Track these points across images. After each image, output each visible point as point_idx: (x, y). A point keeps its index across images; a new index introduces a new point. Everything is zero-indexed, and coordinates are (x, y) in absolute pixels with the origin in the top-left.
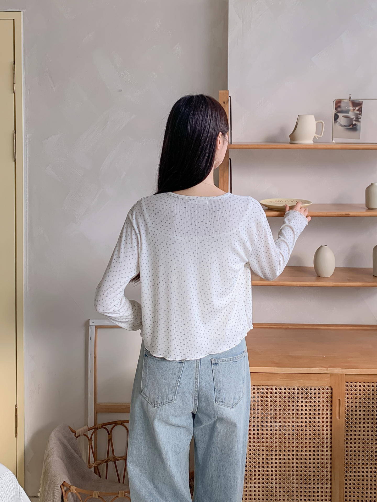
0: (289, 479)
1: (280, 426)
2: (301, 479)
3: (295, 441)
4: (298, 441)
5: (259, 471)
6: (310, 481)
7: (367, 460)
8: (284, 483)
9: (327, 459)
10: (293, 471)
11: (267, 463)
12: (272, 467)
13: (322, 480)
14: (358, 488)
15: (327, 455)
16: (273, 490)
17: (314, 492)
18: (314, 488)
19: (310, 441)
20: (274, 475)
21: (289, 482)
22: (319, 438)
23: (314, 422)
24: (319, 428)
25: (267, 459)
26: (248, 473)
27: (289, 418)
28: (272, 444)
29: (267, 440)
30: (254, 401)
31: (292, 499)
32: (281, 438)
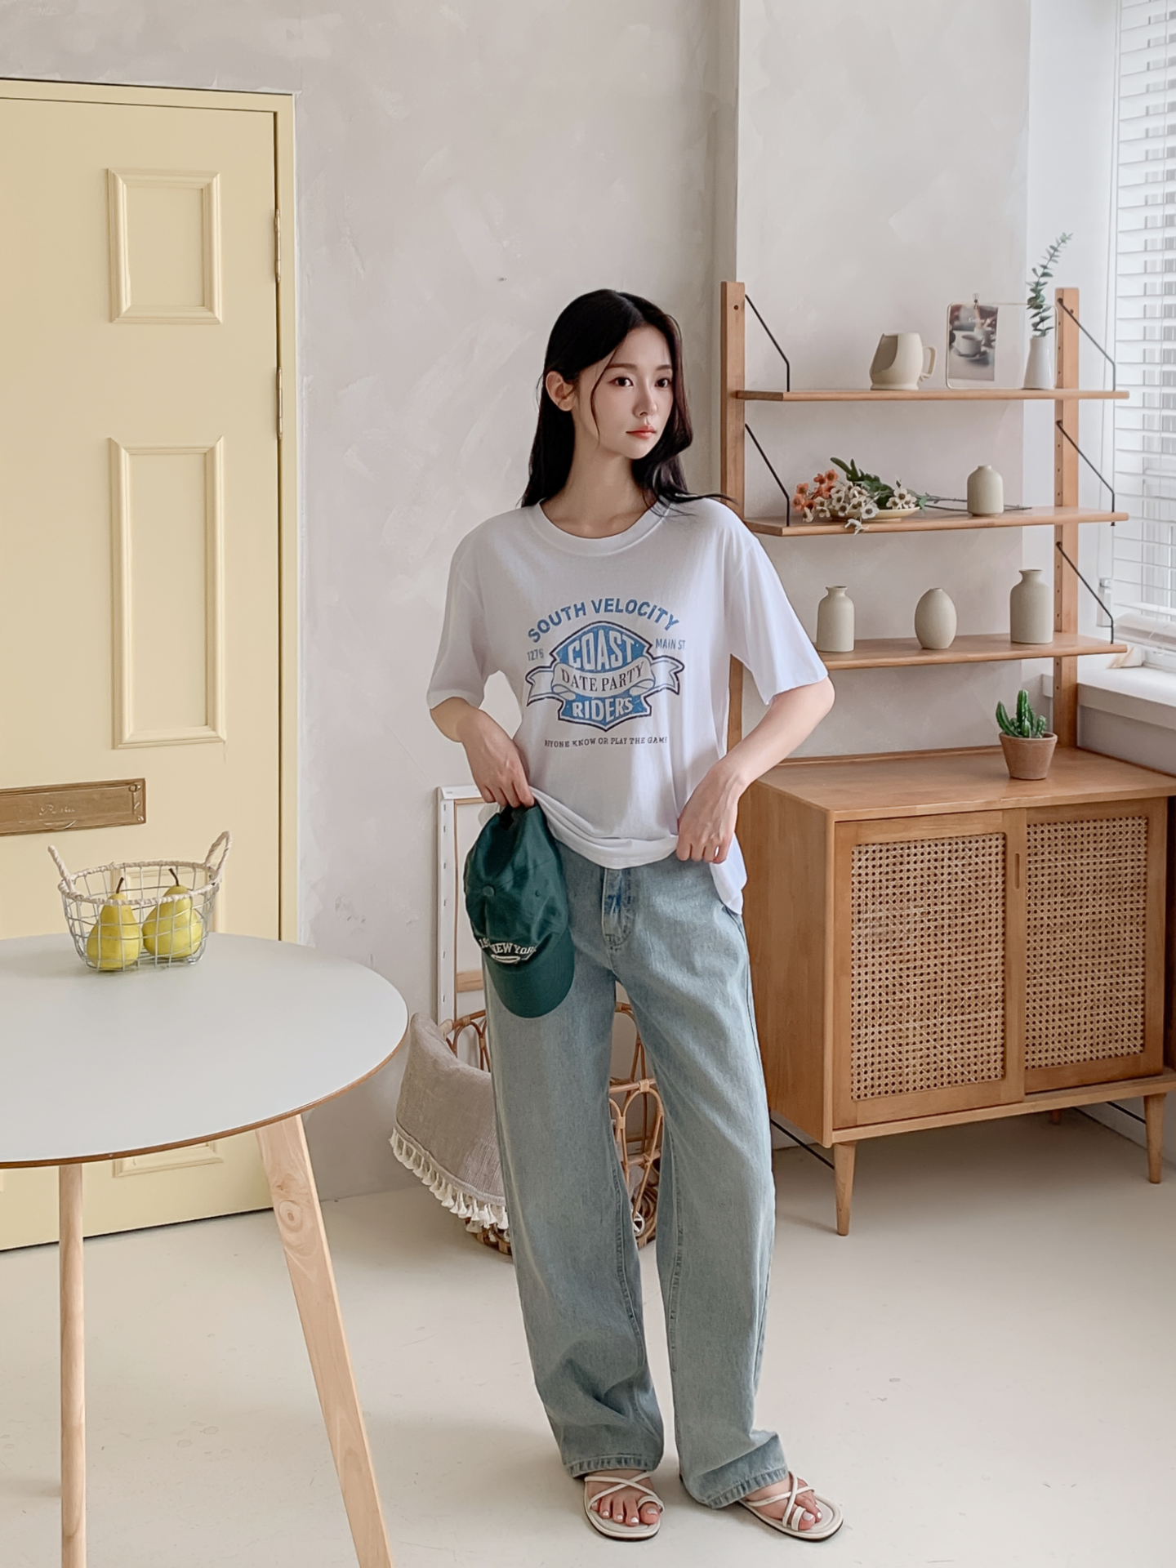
0: (935, 1010)
1: (922, 914)
2: (956, 1007)
3: (946, 938)
4: (950, 937)
5: (887, 1001)
6: (970, 1009)
7: (1055, 961)
8: (928, 1019)
10: (942, 994)
11: (901, 984)
12: (908, 991)
13: (990, 1003)
14: (1041, 1015)
15: (996, 957)
16: (910, 1033)
17: (976, 1027)
18: (976, 1019)
19: (970, 935)
20: (912, 1006)
21: (936, 1014)
22: (983, 929)
23: (977, 900)
24: (984, 910)
25: (901, 977)
26: (869, 1008)
27: (936, 897)
28: (909, 950)
29: (902, 943)
30: (880, 873)
31: (942, 1046)
32: (922, 936)
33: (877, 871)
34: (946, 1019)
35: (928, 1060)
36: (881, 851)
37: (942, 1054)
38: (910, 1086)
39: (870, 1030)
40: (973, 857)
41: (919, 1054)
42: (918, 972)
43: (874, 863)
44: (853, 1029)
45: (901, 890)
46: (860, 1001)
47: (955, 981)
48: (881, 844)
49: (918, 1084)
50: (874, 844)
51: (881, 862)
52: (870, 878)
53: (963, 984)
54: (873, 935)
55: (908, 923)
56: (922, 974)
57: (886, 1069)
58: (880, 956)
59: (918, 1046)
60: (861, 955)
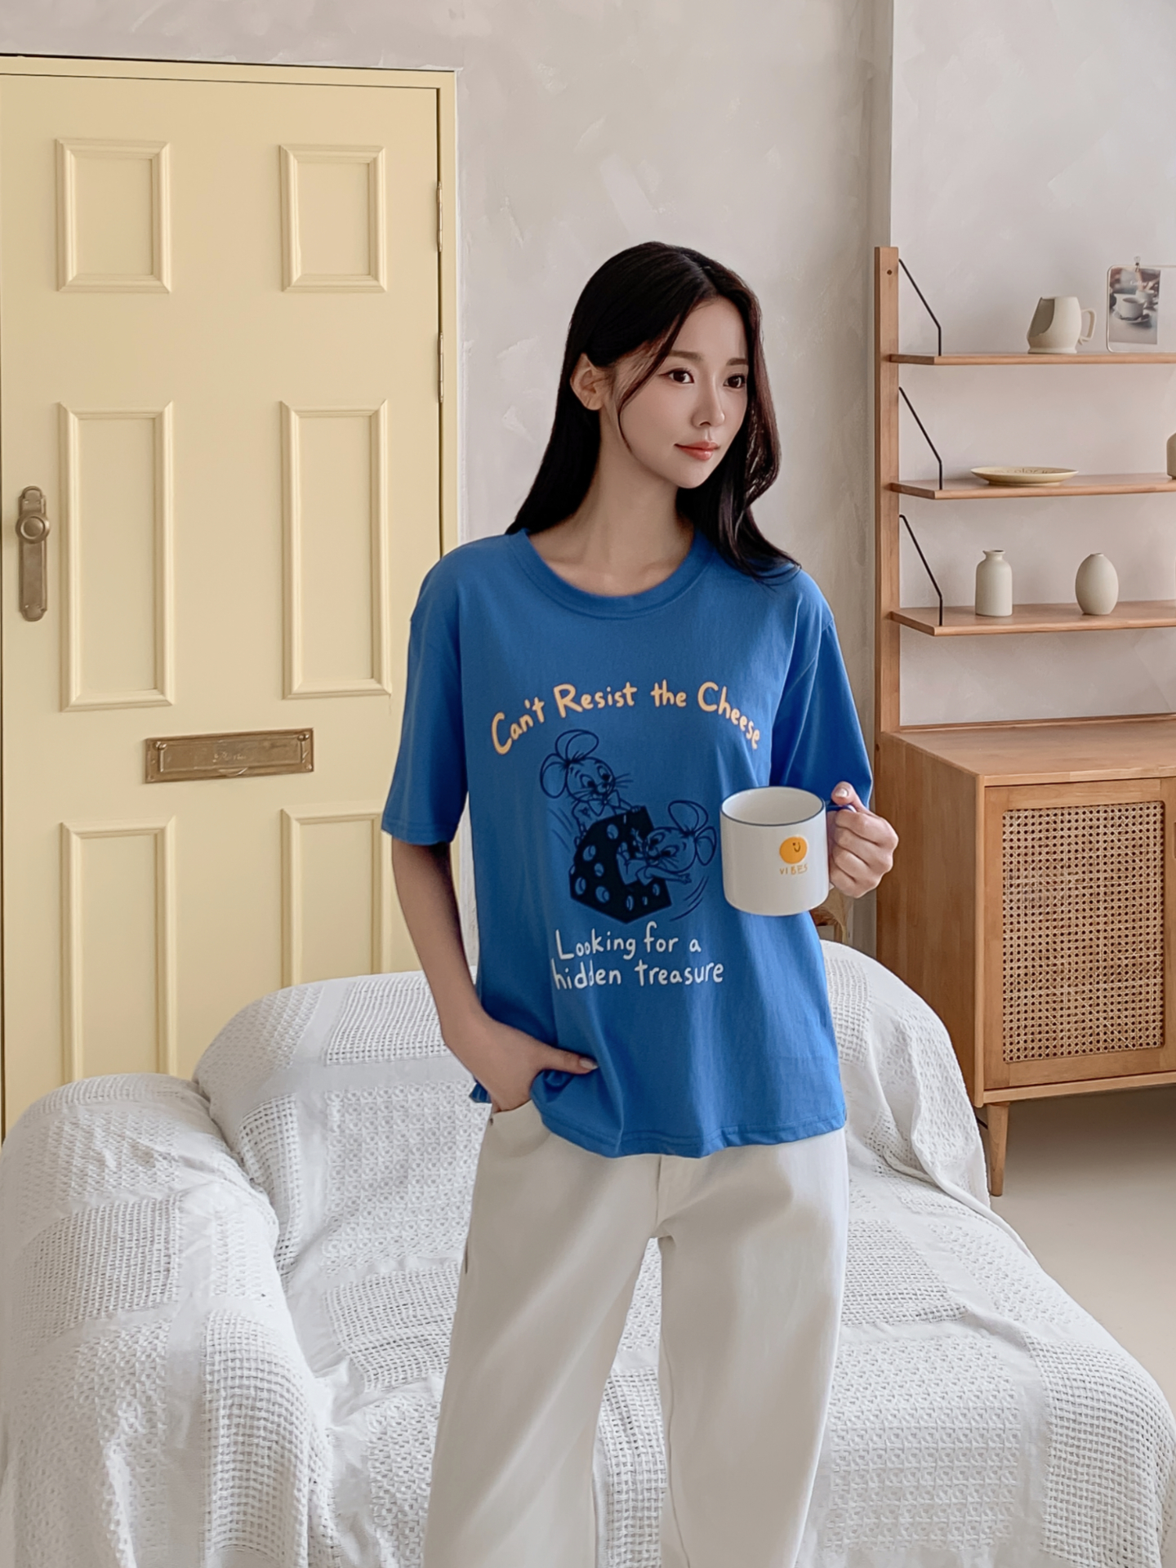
0: (1091, 976)
1: (1077, 881)
2: (1112, 974)
3: (1102, 905)
4: (1106, 905)
5: (1041, 966)
6: (1127, 976)
8: (1083, 985)
9: (1155, 933)
10: (1098, 961)
11: (1055, 950)
12: (1062, 957)
13: (1148, 971)
15: (1155, 926)
16: (1065, 998)
17: (1134, 994)
18: (1134, 987)
19: (1127, 903)
20: (1066, 971)
21: (1092, 980)
22: (1141, 898)
23: (1134, 869)
24: (1142, 879)
25: (1055, 943)
26: (1022, 972)
27: (1091, 865)
28: (1063, 916)
29: (1055, 909)
30: (1033, 839)
31: (1098, 1012)
32: (1077, 903)
33: (1030, 837)
34: (1102, 986)
35: (1083, 1025)
36: (1033, 817)
37: (1098, 1019)
38: (1065, 1050)
39: (1023, 993)
40: (1130, 825)
41: (1074, 1019)
42: (1073, 937)
43: (1026, 828)
44: (1005, 992)
45: (1055, 856)
46: (1012, 965)
47: (1111, 948)
48: (1033, 810)
49: (1073, 1049)
50: (1026, 810)
51: (1034, 828)
52: (1023, 844)
53: (1120, 951)
54: (1026, 900)
55: (1062, 889)
56: (1077, 941)
57: (1040, 1033)
58: (1033, 922)
59: (1072, 1011)
60: (1012, 920)
